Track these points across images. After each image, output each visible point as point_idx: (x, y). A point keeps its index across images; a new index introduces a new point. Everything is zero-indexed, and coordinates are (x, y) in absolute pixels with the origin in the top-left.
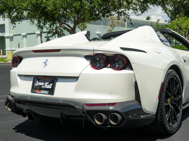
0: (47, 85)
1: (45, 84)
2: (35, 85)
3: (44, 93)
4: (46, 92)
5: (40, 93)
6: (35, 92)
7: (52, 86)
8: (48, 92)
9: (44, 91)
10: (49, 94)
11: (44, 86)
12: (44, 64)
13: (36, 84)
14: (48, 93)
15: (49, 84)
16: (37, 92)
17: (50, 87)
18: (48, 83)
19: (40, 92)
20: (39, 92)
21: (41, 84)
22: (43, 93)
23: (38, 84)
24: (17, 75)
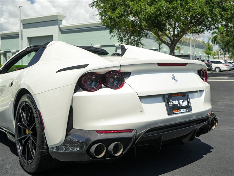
0: (182, 102)
1: (180, 101)
2: (169, 105)
3: (184, 111)
4: (185, 110)
5: (180, 113)
6: (174, 114)
7: (188, 102)
8: (187, 109)
9: (183, 110)
11: (179, 104)
12: (173, 79)
13: (170, 104)
14: (187, 111)
16: (177, 112)
17: (185, 104)
18: (183, 100)
19: (179, 111)
20: (178, 112)
21: (176, 102)
22: (182, 112)
23: (172, 103)
24: (139, 96)
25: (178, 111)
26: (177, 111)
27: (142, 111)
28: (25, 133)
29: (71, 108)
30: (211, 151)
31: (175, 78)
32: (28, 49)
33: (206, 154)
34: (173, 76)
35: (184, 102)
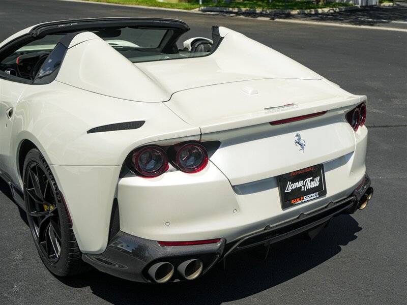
0: (310, 182)
2: (286, 191)
3: (311, 198)
4: (313, 195)
5: (305, 202)
6: (293, 205)
7: (320, 180)
8: (317, 193)
9: (310, 196)
10: (320, 196)
11: (304, 186)
12: (297, 144)
13: (288, 190)
14: (318, 196)
15: (312, 180)
16: (298, 203)
17: (315, 184)
18: (311, 178)
19: (303, 199)
20: (300, 202)
22: (308, 199)
23: (290, 187)
24: (232, 186)
25: (300, 199)
26: (298, 199)
27: (236, 209)
28: (42, 209)
29: (115, 202)
30: (356, 237)
31: (302, 142)
32: (34, 32)
33: (346, 245)
34: (297, 138)
35: (314, 181)
